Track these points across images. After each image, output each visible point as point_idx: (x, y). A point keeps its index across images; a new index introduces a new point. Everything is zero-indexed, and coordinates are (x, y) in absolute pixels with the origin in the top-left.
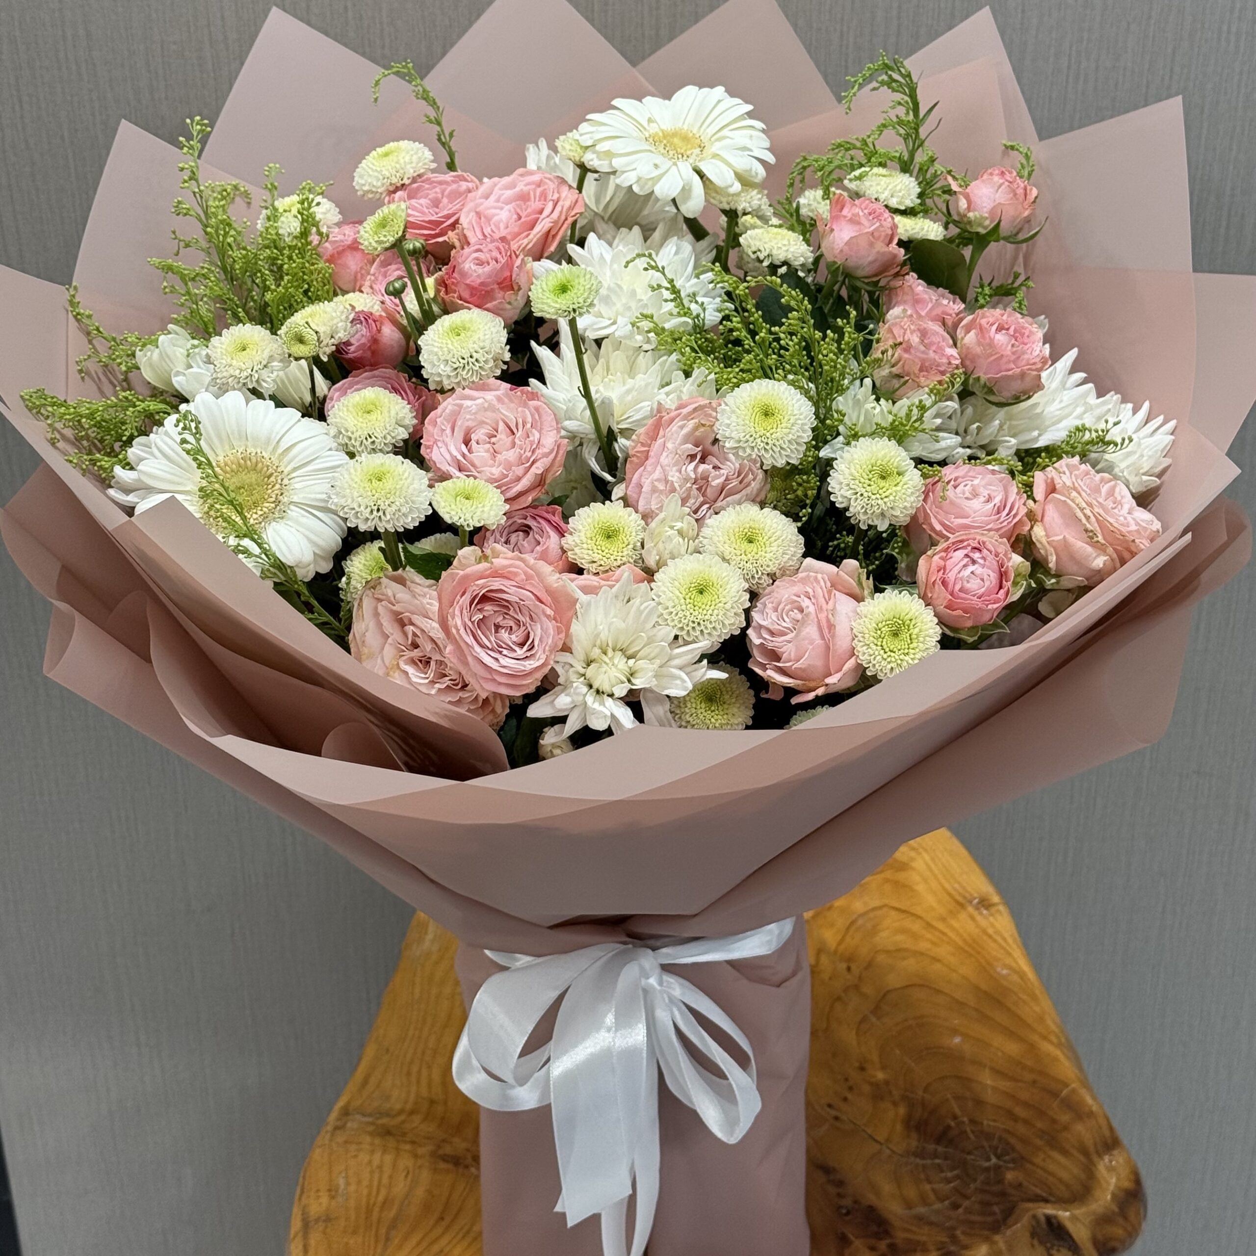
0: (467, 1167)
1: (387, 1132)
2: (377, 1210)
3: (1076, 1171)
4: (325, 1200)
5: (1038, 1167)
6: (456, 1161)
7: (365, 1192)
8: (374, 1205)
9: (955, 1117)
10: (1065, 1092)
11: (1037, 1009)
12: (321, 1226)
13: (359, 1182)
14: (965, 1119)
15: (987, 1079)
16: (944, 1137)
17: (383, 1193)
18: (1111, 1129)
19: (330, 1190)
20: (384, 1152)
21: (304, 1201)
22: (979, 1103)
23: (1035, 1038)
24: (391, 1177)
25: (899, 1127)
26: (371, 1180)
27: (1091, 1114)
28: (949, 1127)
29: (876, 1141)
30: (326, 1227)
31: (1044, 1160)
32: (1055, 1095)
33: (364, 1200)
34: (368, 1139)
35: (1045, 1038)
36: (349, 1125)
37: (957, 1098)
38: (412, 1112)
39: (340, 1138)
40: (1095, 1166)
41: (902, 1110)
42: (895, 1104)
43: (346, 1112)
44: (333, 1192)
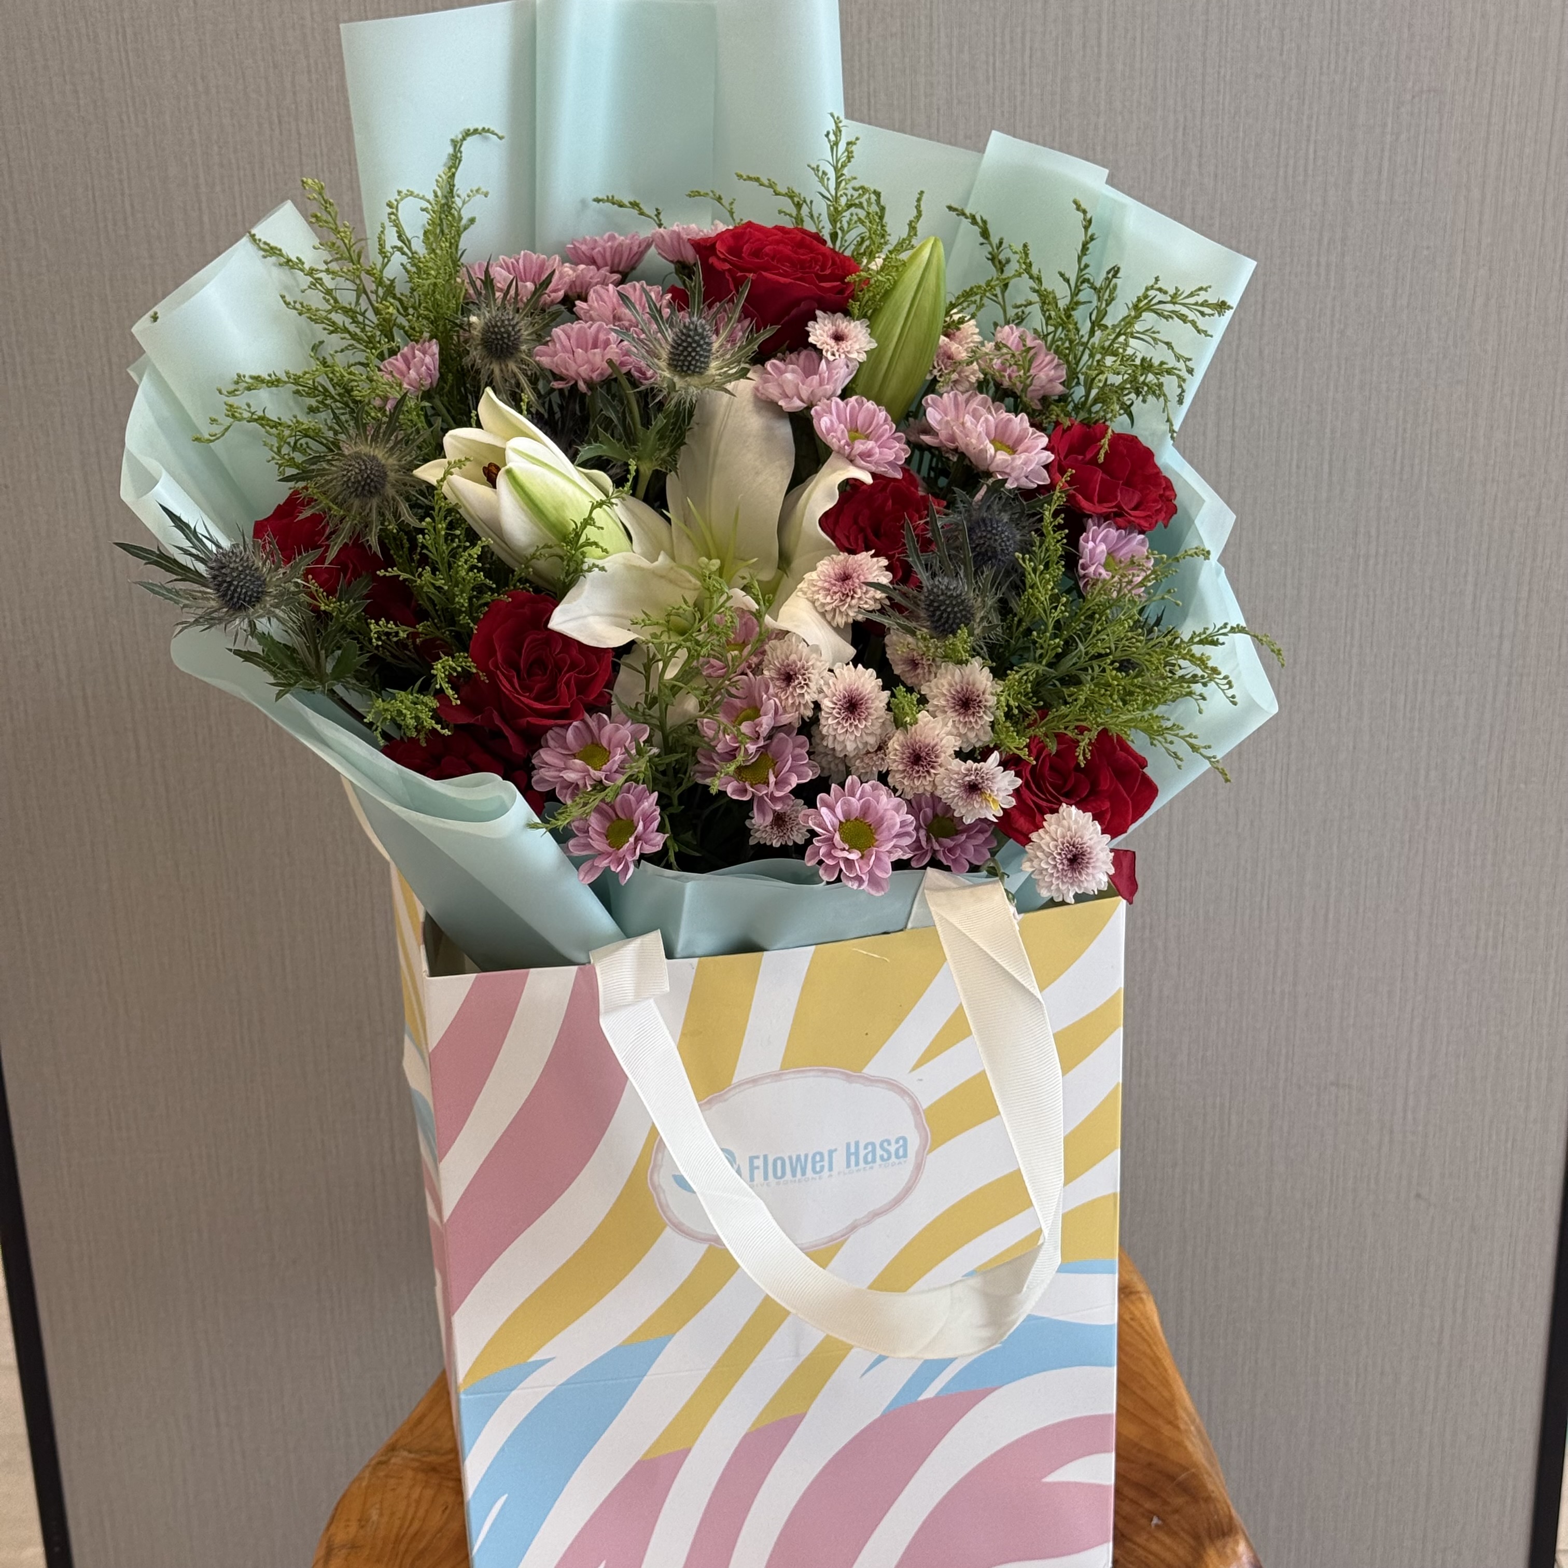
1: (431, 1469)
2: (405, 1541)
3: (1181, 1552)
4: (353, 1528)
5: (1139, 1546)
7: (397, 1523)
8: (405, 1534)
10: (1183, 1476)
11: (1166, 1394)
12: (344, 1551)
13: (393, 1514)
17: (416, 1525)
18: (1231, 1518)
19: (360, 1520)
20: (424, 1487)
21: (333, 1529)
23: (1160, 1422)
24: (427, 1511)
26: (406, 1512)
27: (1208, 1499)
30: (349, 1554)
31: (1147, 1540)
32: (1171, 1478)
33: (395, 1531)
34: (410, 1473)
35: (1170, 1423)
36: (393, 1461)
39: (381, 1474)
40: (1204, 1549)
43: (392, 1448)
44: (363, 1521)
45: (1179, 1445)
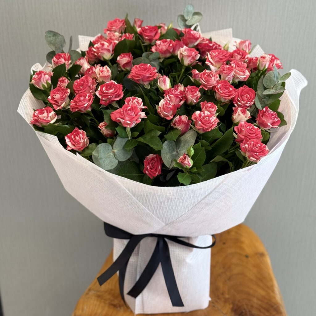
1: (99, 296)
4: (80, 311)
6: (115, 306)
8: (93, 314)
9: (245, 309)
10: (275, 306)
13: (90, 308)
16: (241, 314)
17: (95, 311)
20: (97, 301)
21: (76, 311)
22: (252, 306)
25: (230, 310)
26: (93, 308)
29: (222, 313)
33: (90, 313)
34: (94, 297)
35: (272, 291)
36: (90, 293)
39: (87, 296)
41: (231, 306)
42: (230, 304)
43: (90, 290)
45: (274, 298)
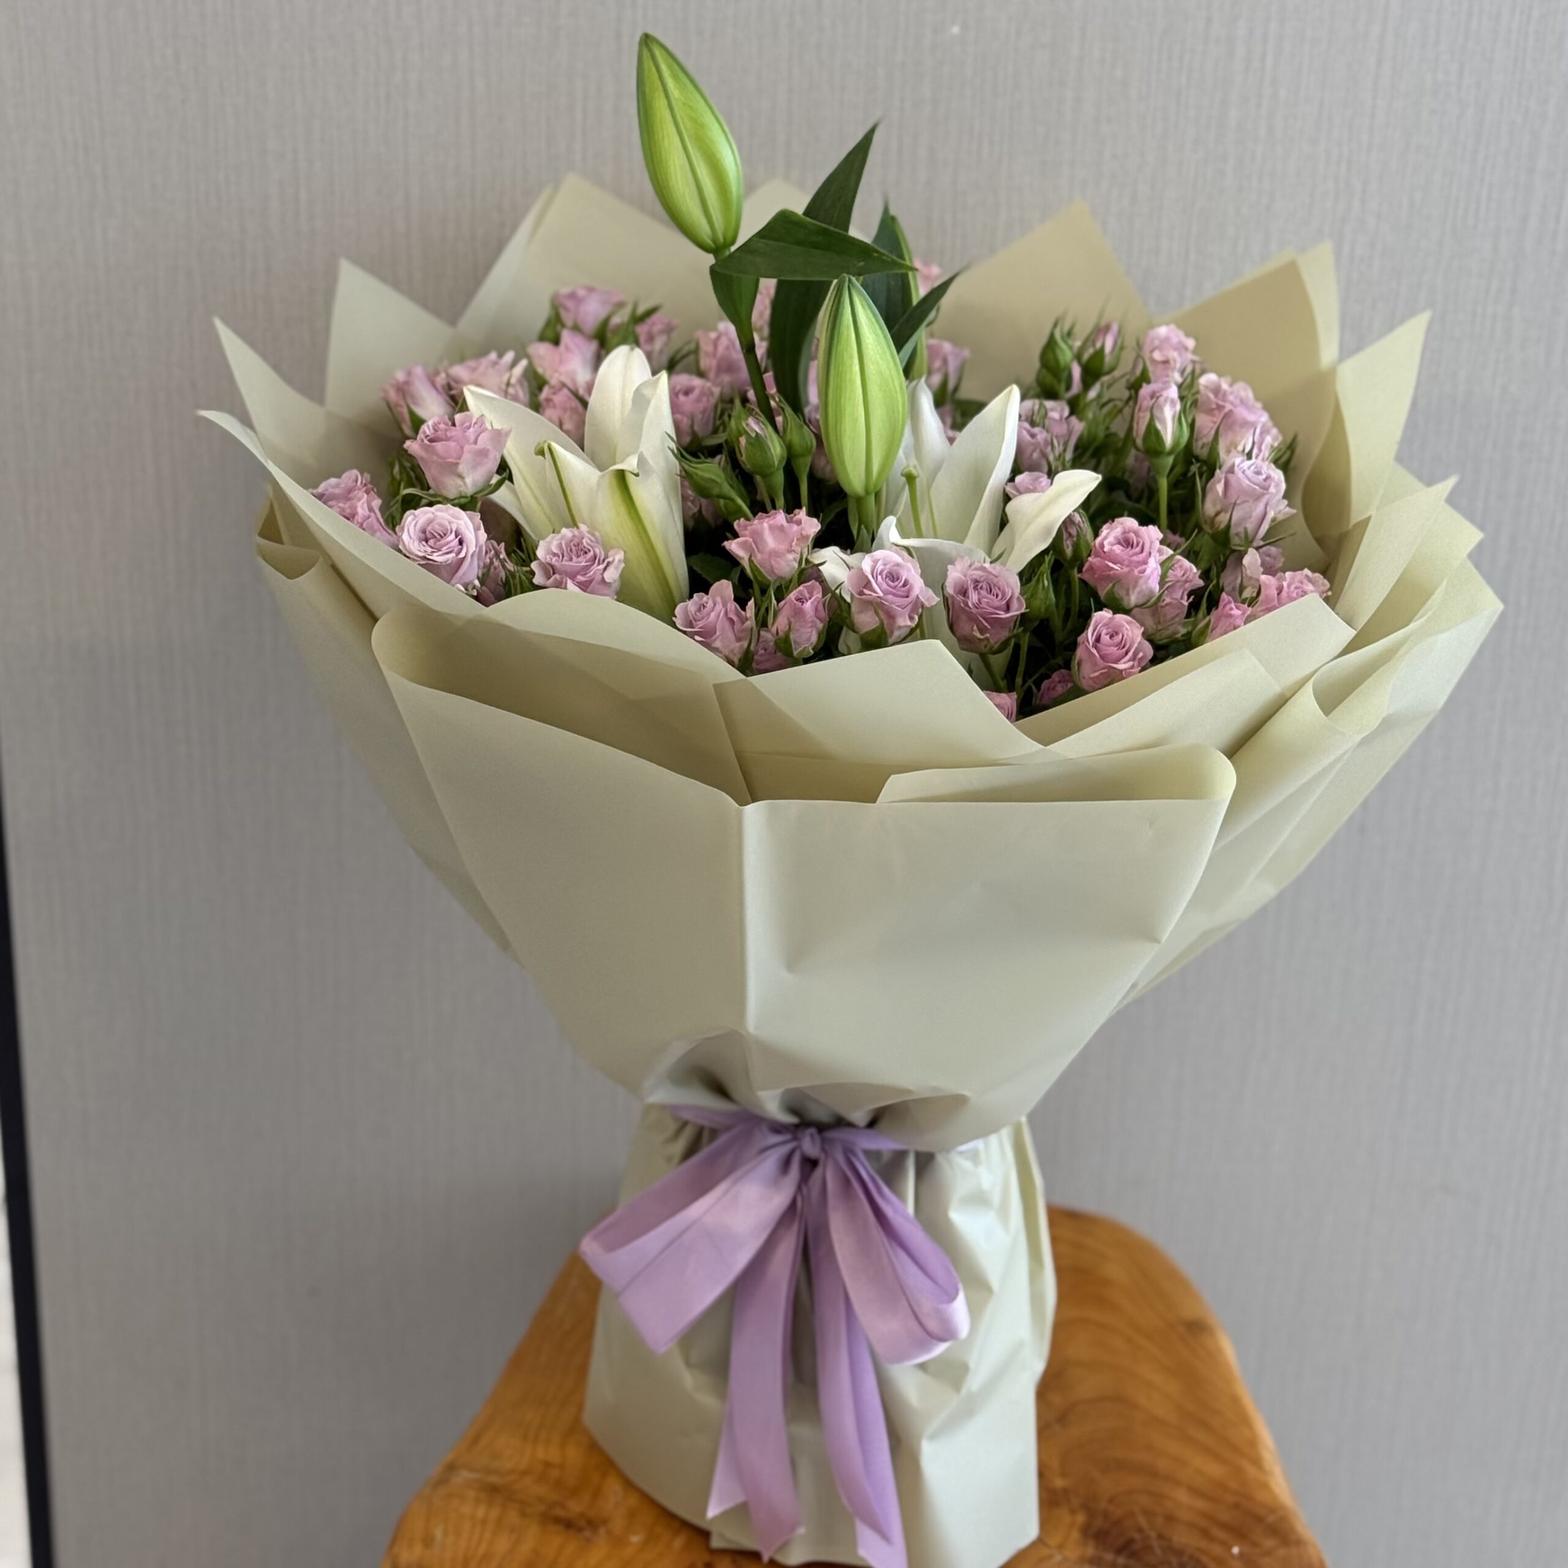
0: (580, 1530)
1: (493, 1490)
2: (474, 1563)
4: (418, 1550)
6: (569, 1525)
7: (463, 1546)
8: (473, 1557)
9: (1140, 1530)
11: (1247, 1432)
14: (1153, 1534)
15: (1182, 1496)
16: (1126, 1548)
17: (483, 1549)
19: (425, 1541)
21: (395, 1550)
22: (1170, 1519)
23: (1243, 1461)
24: (493, 1533)
25: (1075, 1535)
27: (1299, 1542)
28: (1131, 1541)
32: (1260, 1520)
33: (462, 1553)
34: (472, 1494)
35: (1254, 1462)
36: (454, 1479)
37: (1147, 1513)
38: (525, 1473)
39: (441, 1493)
42: (1073, 1512)
43: (451, 1468)
44: (428, 1541)
